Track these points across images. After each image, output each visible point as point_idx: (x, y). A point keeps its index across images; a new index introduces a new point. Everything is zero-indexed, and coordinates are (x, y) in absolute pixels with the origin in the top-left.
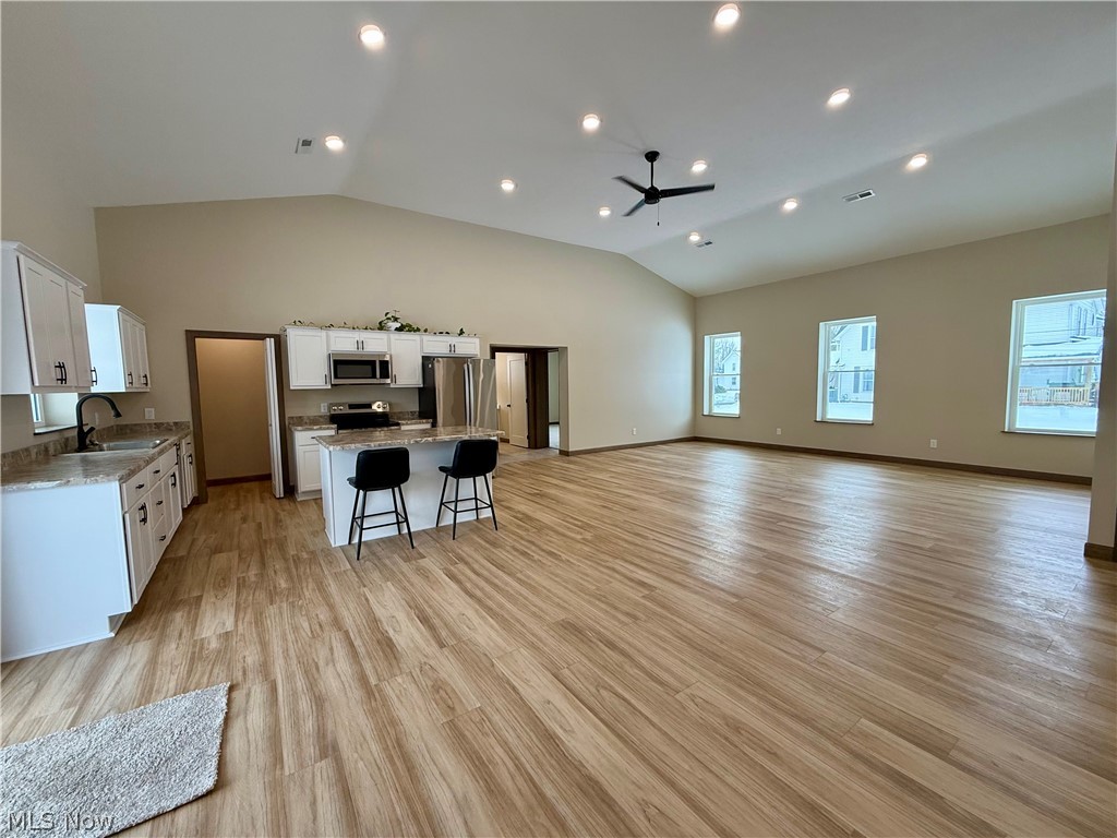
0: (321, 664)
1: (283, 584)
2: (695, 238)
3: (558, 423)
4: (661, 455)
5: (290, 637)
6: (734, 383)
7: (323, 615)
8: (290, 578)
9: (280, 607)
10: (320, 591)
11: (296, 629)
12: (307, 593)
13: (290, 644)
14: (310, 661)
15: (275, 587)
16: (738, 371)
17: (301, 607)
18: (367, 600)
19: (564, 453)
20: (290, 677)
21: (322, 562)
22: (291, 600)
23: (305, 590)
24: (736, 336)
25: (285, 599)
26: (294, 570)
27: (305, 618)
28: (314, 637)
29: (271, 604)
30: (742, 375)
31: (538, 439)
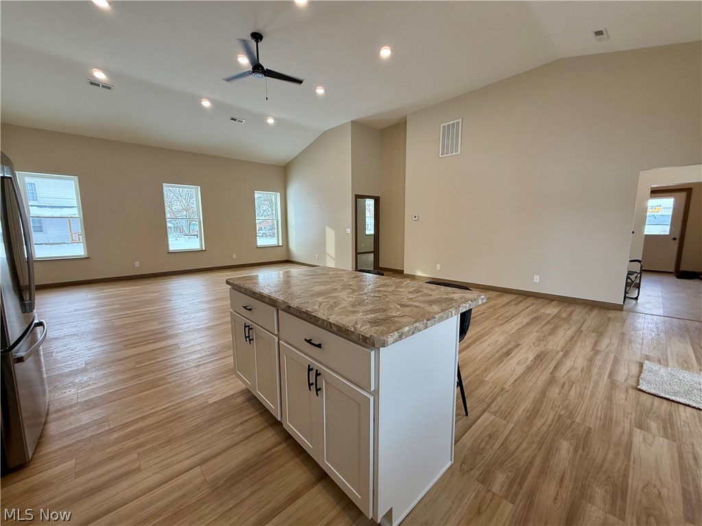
0: (579, 370)
1: (565, 447)
5: (588, 392)
7: (554, 392)
8: (551, 451)
9: (583, 420)
10: (539, 410)
11: (581, 395)
12: (550, 418)
13: (591, 388)
14: (584, 374)
15: (576, 451)
17: (564, 408)
18: (516, 380)
20: (600, 375)
21: (497, 445)
22: (569, 421)
23: (549, 422)
25: (574, 426)
26: (538, 462)
27: (569, 397)
28: (573, 383)
29: (590, 429)
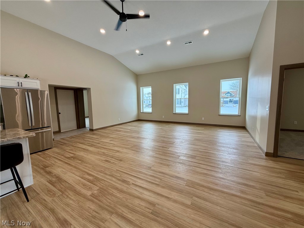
2: (137, 52)
3: (88, 117)
4: (129, 127)
6: (150, 102)
16: (151, 99)
19: (92, 130)
24: (150, 88)
30: (152, 100)
31: (81, 125)
